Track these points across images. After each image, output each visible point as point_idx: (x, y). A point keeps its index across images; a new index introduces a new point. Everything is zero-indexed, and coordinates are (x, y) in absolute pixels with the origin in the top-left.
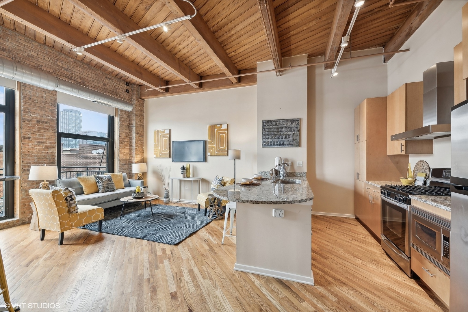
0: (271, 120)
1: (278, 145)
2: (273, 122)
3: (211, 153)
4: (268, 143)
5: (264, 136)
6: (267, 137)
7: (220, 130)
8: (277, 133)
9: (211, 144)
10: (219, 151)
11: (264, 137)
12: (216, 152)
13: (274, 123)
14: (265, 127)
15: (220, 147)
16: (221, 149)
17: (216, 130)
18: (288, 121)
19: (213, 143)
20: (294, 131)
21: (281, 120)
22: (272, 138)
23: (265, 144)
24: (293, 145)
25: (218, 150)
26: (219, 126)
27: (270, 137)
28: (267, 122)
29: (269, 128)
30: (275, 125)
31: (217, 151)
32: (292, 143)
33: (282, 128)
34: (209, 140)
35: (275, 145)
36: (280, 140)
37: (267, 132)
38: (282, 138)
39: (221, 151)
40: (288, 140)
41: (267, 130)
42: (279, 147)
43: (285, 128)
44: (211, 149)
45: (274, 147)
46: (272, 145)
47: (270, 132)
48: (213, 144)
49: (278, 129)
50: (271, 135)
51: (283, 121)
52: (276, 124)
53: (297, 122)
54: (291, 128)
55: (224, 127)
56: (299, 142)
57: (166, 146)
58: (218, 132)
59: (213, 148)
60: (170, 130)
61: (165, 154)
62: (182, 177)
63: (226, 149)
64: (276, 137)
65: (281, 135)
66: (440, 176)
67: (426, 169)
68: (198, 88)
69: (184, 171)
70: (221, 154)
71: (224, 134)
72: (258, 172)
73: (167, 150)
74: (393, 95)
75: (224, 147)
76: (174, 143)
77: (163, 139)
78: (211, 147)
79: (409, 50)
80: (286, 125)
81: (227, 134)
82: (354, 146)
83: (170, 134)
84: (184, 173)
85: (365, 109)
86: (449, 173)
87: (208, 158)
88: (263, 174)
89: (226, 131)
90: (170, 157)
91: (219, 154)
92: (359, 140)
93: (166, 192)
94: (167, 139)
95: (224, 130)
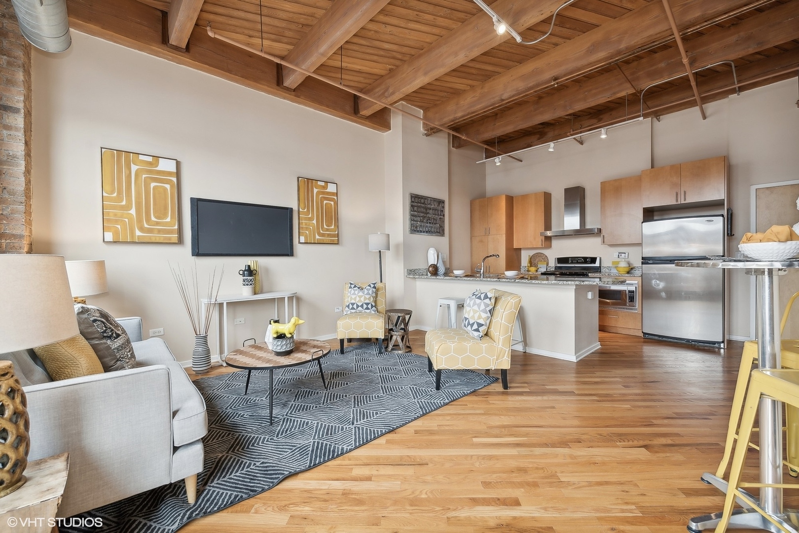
0: (419, 195)
1: (427, 232)
2: (422, 198)
3: (306, 238)
4: (416, 227)
6: (415, 219)
7: (323, 193)
8: (425, 215)
9: (306, 219)
10: (323, 235)
11: (412, 218)
12: (317, 237)
13: (422, 201)
14: (414, 204)
15: (325, 226)
16: (327, 230)
17: (315, 190)
18: (435, 201)
19: (310, 216)
20: (441, 215)
21: (429, 197)
22: (421, 221)
23: (414, 230)
24: (439, 233)
25: (321, 232)
26: (323, 184)
27: (419, 219)
28: (416, 197)
29: (418, 207)
30: (423, 204)
31: (320, 234)
32: (438, 231)
33: (430, 209)
34: (301, 210)
35: (424, 232)
36: (428, 225)
37: (416, 211)
38: (430, 223)
39: (326, 235)
40: (435, 226)
41: (415, 208)
42: (427, 234)
43: (433, 209)
44: (307, 229)
45: (422, 234)
46: (421, 232)
47: (419, 212)
48: (311, 219)
49: (426, 209)
50: (419, 216)
51: (431, 200)
52: (424, 202)
53: (443, 204)
54: (438, 211)
55: (331, 188)
56: (443, 230)
57: (166, 208)
58: (320, 196)
59: (311, 227)
60: (178, 164)
61: (159, 231)
62: (245, 293)
63: (337, 233)
64: (425, 221)
65: (429, 219)
66: (567, 263)
67: (545, 259)
68: (287, 89)
69: (251, 278)
70: (327, 240)
71: (332, 203)
72: (406, 270)
73: (168, 219)
74: (524, 197)
75: (333, 227)
76: (196, 203)
77: (150, 184)
78: (306, 224)
79: (521, 161)
80: (433, 206)
81: (336, 203)
82: (471, 239)
83: (178, 174)
84: (251, 284)
85: (503, 204)
86: (575, 260)
87: (298, 248)
88: (412, 273)
89: (336, 198)
90: (180, 241)
91: (324, 241)
92: (487, 232)
93: (202, 340)
94: (168, 186)
95: (333, 194)
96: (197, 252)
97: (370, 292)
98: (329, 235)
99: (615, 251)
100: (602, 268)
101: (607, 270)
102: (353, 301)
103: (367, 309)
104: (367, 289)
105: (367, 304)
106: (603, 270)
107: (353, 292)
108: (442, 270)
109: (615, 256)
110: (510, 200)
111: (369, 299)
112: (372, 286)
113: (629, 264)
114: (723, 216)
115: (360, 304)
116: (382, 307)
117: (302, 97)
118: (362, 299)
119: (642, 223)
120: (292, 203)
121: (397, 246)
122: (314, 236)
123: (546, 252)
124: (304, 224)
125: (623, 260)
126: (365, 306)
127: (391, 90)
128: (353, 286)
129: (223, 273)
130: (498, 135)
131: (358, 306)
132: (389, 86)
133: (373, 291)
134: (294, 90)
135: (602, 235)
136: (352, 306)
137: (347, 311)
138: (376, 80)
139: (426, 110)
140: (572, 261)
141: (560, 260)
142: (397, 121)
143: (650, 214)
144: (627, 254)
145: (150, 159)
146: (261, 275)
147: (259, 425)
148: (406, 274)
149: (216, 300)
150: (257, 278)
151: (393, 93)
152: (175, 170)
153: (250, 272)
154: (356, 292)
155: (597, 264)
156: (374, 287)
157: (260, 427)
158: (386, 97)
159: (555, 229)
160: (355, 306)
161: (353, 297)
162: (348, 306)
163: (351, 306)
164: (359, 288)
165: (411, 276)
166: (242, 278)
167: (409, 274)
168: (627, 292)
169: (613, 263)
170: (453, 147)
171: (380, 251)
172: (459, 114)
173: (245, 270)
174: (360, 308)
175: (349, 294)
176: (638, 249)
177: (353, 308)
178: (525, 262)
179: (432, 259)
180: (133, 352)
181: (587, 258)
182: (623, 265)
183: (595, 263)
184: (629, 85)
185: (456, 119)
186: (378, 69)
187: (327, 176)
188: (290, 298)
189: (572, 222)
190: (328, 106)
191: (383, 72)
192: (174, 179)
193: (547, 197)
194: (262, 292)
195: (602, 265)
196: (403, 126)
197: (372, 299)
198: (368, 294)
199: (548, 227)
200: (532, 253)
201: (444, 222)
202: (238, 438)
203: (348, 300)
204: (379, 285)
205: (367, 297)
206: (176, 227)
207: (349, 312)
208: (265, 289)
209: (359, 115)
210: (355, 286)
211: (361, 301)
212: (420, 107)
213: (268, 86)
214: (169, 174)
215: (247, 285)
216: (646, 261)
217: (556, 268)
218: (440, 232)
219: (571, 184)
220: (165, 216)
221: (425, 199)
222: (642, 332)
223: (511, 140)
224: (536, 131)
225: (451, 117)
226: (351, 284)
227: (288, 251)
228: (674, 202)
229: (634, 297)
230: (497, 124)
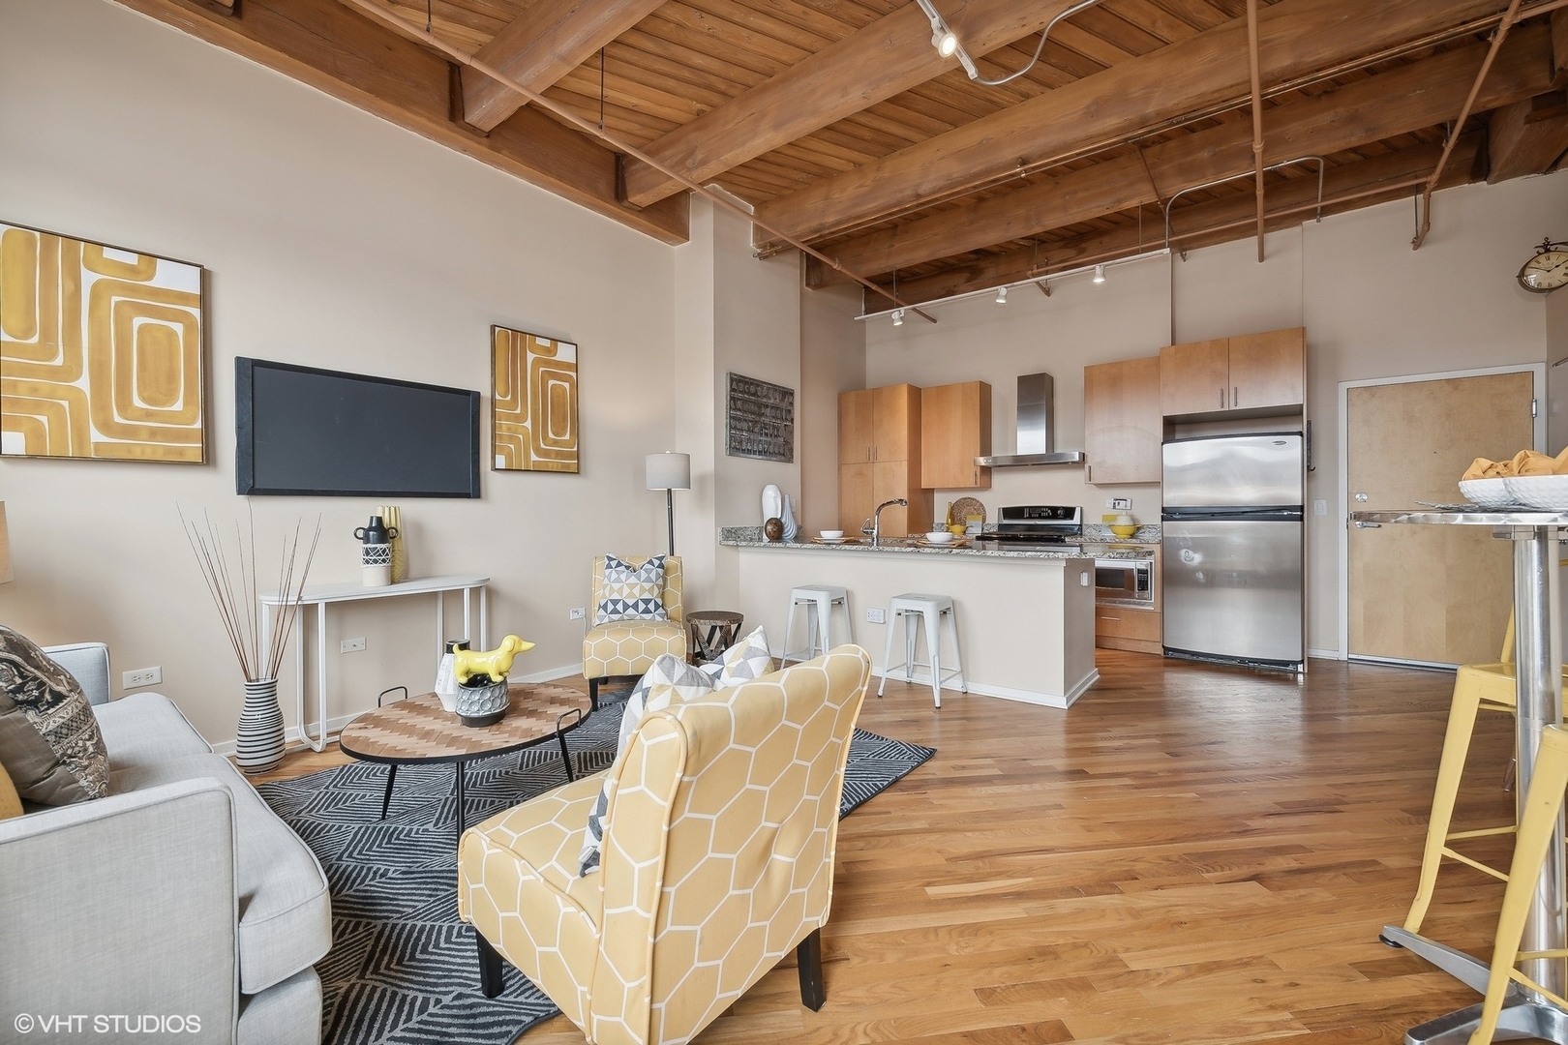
0: (746, 378)
1: (760, 453)
2: (752, 384)
3: (509, 458)
4: (741, 442)
5: (734, 423)
6: (739, 425)
7: (548, 363)
8: (758, 419)
9: (508, 417)
10: (546, 454)
12: (534, 457)
13: (752, 389)
14: (736, 395)
15: (551, 435)
16: (556, 443)
17: (530, 357)
18: (776, 390)
19: (518, 411)
20: (786, 420)
21: (765, 383)
22: (748, 430)
23: (736, 447)
24: (783, 455)
25: (543, 446)
26: (547, 343)
27: (745, 426)
28: (740, 381)
29: (745, 401)
30: (754, 395)
31: (539, 452)
32: (782, 451)
33: (767, 407)
34: (498, 397)
35: (755, 453)
36: (763, 438)
37: (739, 410)
38: (766, 434)
39: (554, 455)
40: (775, 440)
41: (739, 404)
42: (761, 457)
43: (772, 407)
44: (511, 439)
45: (751, 456)
46: (749, 452)
47: (745, 412)
48: (520, 418)
49: (760, 405)
50: (745, 420)
51: (768, 389)
52: (756, 391)
53: (791, 398)
54: (781, 410)
55: (565, 354)
56: (791, 450)
57: (172, 378)
58: (541, 369)
59: (521, 436)
60: (205, 277)
61: (154, 433)
62: (371, 581)
63: (575, 449)
64: (756, 430)
65: (765, 426)
66: (1021, 517)
67: (980, 510)
68: (473, 131)
69: (383, 546)
70: (555, 465)
71: (567, 385)
72: (720, 530)
73: (178, 406)
74: (943, 390)
75: (567, 437)
76: (250, 370)
77: (131, 320)
78: (509, 429)
79: (935, 321)
80: (772, 401)
81: (575, 386)
82: (840, 469)
83: (205, 300)
84: (384, 561)
85: (903, 402)
86: (1036, 512)
87: (493, 482)
88: (732, 535)
89: (574, 375)
90: (208, 458)
91: (547, 466)
92: (872, 457)
93: (262, 694)
94: (178, 328)
95: (567, 366)
96: (250, 485)
97: (653, 576)
98: (559, 454)
99: (1107, 498)
100: (1084, 527)
101: (1094, 532)
102: (616, 596)
103: (647, 611)
104: (646, 570)
105: (647, 602)
106: (1086, 531)
107: (614, 576)
108: (790, 530)
109: (1107, 505)
110: (916, 395)
111: (650, 591)
112: (657, 562)
113: (1133, 519)
114: (1301, 434)
115: (631, 602)
116: (675, 607)
117: (505, 152)
118: (636, 591)
119: (1163, 444)
120: (480, 383)
121: (702, 479)
122: (527, 456)
123: (982, 497)
124: (504, 428)
125: (1124, 513)
126: (641, 606)
127: (699, 156)
128: (613, 564)
129: (317, 534)
130: (899, 267)
131: (626, 607)
132: (696, 147)
133: (658, 573)
134: (488, 135)
135: (1086, 466)
136: (613, 606)
137: (599, 617)
138: (667, 132)
139: (761, 205)
140: (1030, 514)
141: (1008, 513)
142: (702, 222)
143: (1175, 428)
144: (1129, 501)
145: (132, 259)
146: (406, 541)
147: (430, 896)
148: (720, 538)
149: (300, 598)
150: (399, 545)
151: (704, 162)
152: (197, 291)
153: (381, 532)
154: (623, 577)
155: (1076, 520)
156: (661, 566)
157: (432, 899)
158: (689, 170)
159: (998, 451)
160: (620, 607)
161: (616, 586)
162: (605, 607)
163: (610, 607)
164: (627, 568)
165: (731, 543)
166: (361, 545)
167: (726, 538)
168: (1135, 573)
169: (1105, 518)
170: (807, 285)
171: (669, 491)
172: (831, 219)
173: (371, 529)
174: (631, 611)
175: (606, 581)
176: (1154, 492)
177: (615, 611)
178: (941, 514)
179: (772, 506)
180: (100, 740)
181: (1058, 508)
182: (1123, 521)
183: (1072, 518)
184: (1147, 187)
185: (822, 227)
186: (673, 108)
187: (557, 328)
188: (475, 592)
189: (1031, 440)
190: (560, 178)
191: (683, 117)
192: (196, 312)
193: (985, 390)
194: (406, 578)
195: (1085, 522)
196: (717, 236)
197: (656, 591)
198: (649, 579)
199: (986, 450)
200: (955, 497)
201: (792, 432)
202: (381, 933)
203: (601, 595)
204: (669, 561)
205: (647, 585)
206: (198, 425)
207: (606, 620)
208: (415, 569)
209: (626, 204)
210: (619, 564)
211: (634, 596)
212: (750, 199)
213: (429, 119)
214: (183, 298)
215: (375, 561)
216: (1168, 514)
217: (1001, 526)
218: (785, 454)
219: (1029, 370)
220: (171, 397)
221: (758, 386)
222: (1163, 647)
223: (916, 280)
224: (963, 265)
225: (814, 224)
226: (610, 559)
227: (469, 488)
228: (1218, 409)
229: (1147, 581)
230: (897, 246)
